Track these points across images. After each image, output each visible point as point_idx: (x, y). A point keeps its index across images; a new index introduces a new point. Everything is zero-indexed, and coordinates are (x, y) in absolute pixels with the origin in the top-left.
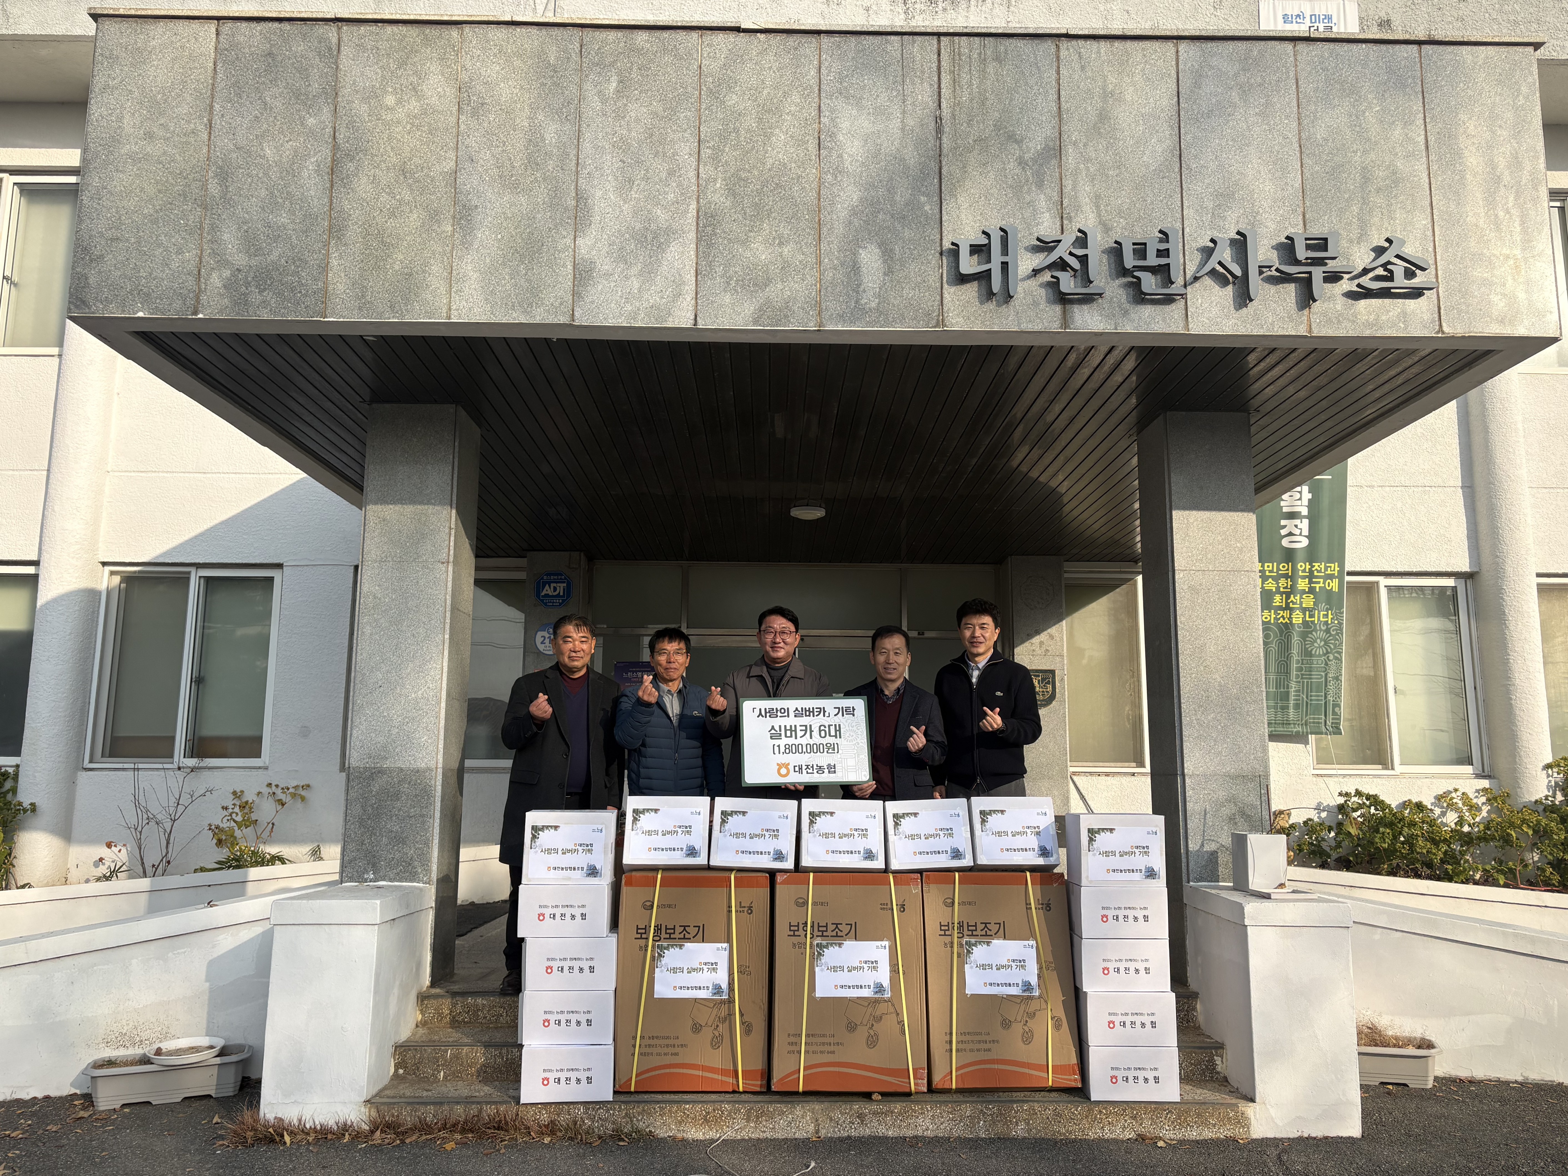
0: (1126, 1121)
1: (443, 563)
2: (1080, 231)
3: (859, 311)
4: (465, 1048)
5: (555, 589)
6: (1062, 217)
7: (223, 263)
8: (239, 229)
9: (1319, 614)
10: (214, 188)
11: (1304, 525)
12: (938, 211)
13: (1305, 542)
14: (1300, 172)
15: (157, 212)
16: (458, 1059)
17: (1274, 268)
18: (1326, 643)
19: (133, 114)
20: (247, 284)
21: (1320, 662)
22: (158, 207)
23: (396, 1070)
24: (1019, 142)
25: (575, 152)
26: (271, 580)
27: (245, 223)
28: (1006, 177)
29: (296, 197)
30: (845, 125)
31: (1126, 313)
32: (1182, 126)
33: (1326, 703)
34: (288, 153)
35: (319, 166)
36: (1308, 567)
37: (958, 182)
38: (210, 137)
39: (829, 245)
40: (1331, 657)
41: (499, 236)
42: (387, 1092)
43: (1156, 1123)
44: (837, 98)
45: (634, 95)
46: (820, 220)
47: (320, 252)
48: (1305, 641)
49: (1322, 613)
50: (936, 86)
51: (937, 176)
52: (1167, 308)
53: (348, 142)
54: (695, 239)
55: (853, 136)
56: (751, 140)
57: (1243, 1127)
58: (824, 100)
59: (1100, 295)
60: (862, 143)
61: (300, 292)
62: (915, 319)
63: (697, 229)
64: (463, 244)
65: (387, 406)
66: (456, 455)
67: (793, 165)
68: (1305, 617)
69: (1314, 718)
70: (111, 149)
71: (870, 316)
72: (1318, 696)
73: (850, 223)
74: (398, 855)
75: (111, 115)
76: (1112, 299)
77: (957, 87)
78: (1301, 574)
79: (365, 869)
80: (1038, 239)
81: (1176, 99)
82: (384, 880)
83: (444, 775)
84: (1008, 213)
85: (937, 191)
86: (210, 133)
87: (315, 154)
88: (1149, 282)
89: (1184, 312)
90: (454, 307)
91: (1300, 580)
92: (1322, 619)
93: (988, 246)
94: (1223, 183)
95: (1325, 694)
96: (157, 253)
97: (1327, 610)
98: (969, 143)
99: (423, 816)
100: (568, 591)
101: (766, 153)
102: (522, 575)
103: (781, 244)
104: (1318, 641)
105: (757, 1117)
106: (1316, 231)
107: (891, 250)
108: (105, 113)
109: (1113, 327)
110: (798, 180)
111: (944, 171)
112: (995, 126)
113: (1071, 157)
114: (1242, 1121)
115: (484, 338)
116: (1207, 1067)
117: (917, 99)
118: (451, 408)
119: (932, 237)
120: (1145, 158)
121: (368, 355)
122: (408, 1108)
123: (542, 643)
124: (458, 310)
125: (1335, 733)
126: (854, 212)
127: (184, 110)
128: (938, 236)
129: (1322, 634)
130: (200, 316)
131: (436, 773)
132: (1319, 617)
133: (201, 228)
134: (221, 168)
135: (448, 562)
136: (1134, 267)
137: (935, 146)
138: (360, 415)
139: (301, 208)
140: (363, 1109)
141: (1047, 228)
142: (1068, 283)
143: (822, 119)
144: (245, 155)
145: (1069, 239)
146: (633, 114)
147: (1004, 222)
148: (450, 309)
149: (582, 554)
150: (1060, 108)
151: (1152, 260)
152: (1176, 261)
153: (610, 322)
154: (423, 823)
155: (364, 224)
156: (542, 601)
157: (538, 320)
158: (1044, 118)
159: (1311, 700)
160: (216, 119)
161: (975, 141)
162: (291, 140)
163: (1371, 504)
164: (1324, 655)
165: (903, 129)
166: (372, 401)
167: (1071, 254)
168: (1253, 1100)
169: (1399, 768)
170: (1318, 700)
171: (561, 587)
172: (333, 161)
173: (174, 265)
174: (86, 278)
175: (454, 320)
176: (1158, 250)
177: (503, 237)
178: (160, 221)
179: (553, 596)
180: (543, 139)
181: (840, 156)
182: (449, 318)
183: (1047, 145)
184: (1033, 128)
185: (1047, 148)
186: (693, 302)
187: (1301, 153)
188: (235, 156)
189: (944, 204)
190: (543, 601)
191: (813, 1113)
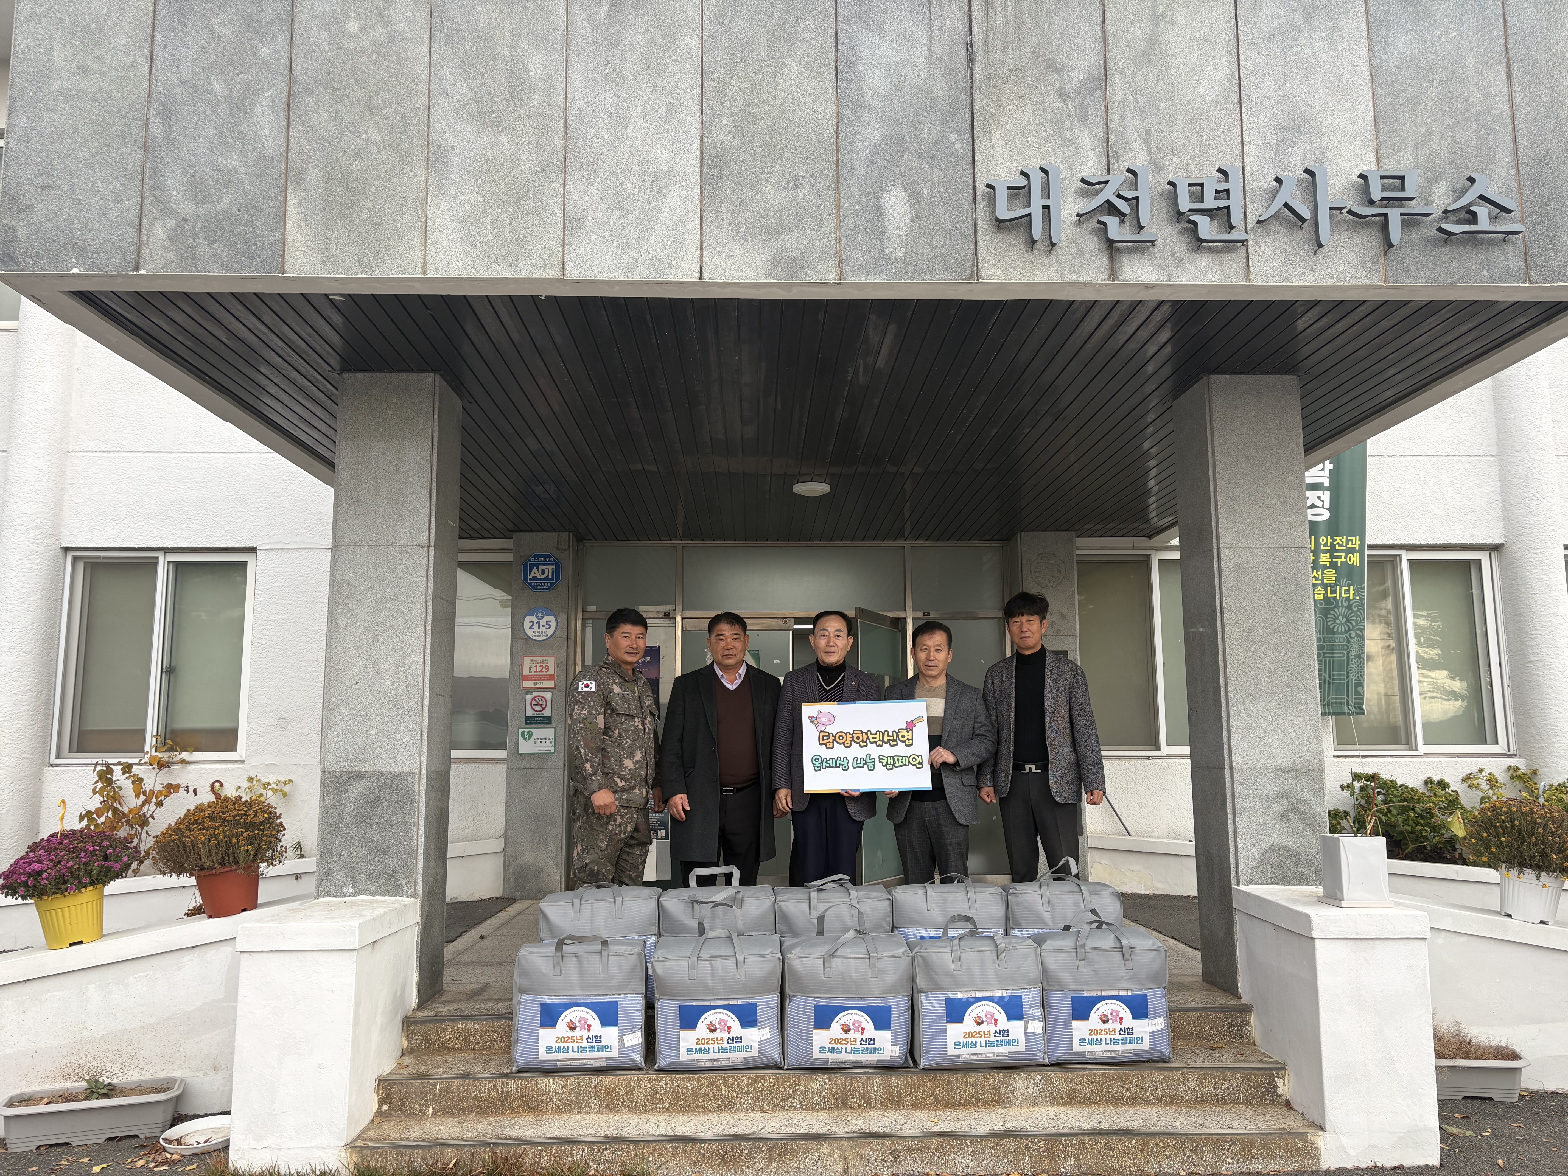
0: (1185, 1154)
1: (423, 547)
2: (1129, 171)
3: (885, 261)
4: (456, 1081)
5: (543, 572)
6: (1108, 156)
7: (167, 211)
8: (185, 173)
9: (1341, 590)
10: (157, 129)
11: (1326, 496)
12: (970, 148)
13: (1326, 515)
14: (1371, 103)
15: (93, 155)
16: (448, 1092)
17: (1345, 210)
18: (1348, 620)
19: (64, 46)
20: (195, 236)
21: (1342, 640)
22: (94, 150)
23: (380, 1107)
24: (1059, 71)
25: (563, 86)
26: (244, 564)
27: (191, 166)
28: (1045, 110)
29: (249, 138)
30: (866, 54)
31: (1180, 263)
32: (1241, 51)
33: (1348, 682)
34: (238, 86)
35: (273, 101)
36: (1329, 541)
37: (992, 117)
38: (151, 71)
39: (849, 188)
40: (1353, 635)
41: (480, 181)
42: (370, 1133)
43: (1217, 1156)
44: (856, 22)
45: (629, 20)
46: (838, 161)
47: (277, 198)
48: (1327, 618)
49: (1344, 589)
50: (966, 9)
51: (968, 111)
52: (1226, 257)
53: (306, 74)
54: (698, 183)
55: (874, 66)
56: (760, 71)
57: (1313, 1158)
58: (841, 26)
59: (1152, 242)
60: (885, 74)
61: (255, 244)
62: (946, 270)
63: (702, 171)
64: (439, 189)
65: (359, 375)
66: (436, 428)
67: (808, 99)
68: (1327, 592)
69: (1336, 699)
70: (40, 85)
71: (896, 267)
72: (1340, 675)
73: (872, 163)
74: (379, 867)
75: (39, 46)
76: (1164, 247)
77: (990, 9)
78: (1322, 548)
79: (343, 882)
80: (1083, 181)
81: (1234, 22)
82: (365, 894)
83: (428, 778)
84: (1047, 152)
85: (969, 128)
86: (151, 66)
87: (270, 88)
88: (1206, 228)
89: (1245, 260)
90: (430, 261)
91: (1322, 554)
92: (1343, 595)
93: (1027, 189)
94: (1288, 115)
95: (1348, 673)
96: (92, 201)
97: (1349, 586)
98: (1004, 74)
99: (405, 823)
100: (557, 573)
101: (778, 85)
102: (508, 557)
103: (795, 186)
104: (1340, 617)
105: (780, 1156)
106: (1390, 168)
107: (918, 194)
108: (32, 44)
109: (1166, 278)
110: (814, 115)
111: (976, 105)
112: (1032, 53)
113: (1118, 86)
114: (1311, 1152)
115: (464, 296)
116: (1267, 1089)
117: (946, 23)
118: (429, 378)
119: (964, 179)
120: (1200, 88)
121: (337, 319)
122: (393, 1153)
123: (531, 628)
124: (434, 264)
125: (1357, 714)
126: (876, 151)
127: (121, 40)
128: (971, 178)
129: (1343, 611)
130: (142, 272)
131: (420, 777)
132: (1341, 593)
133: (143, 173)
134: (163, 105)
135: (429, 546)
136: (1190, 210)
137: (966, 77)
138: (329, 386)
139: (254, 150)
140: (343, 1154)
141: (1092, 168)
142: (1115, 229)
143: (839, 47)
144: (191, 90)
145: (1118, 179)
146: (627, 42)
147: (1044, 162)
148: (425, 263)
149: (571, 534)
150: (1104, 32)
151: (1210, 202)
152: (1235, 203)
153: (605, 276)
154: (407, 831)
155: (326, 166)
156: (530, 584)
157: (524, 274)
158: (1087, 45)
159: (1333, 679)
160: (158, 51)
161: (1010, 71)
162: (241, 72)
163: (1392, 473)
164: (1346, 632)
165: (930, 58)
166: (342, 371)
167: (1119, 196)
168: (1322, 1129)
169: (1423, 749)
170: (1340, 679)
171: (549, 570)
172: (289, 95)
173: (112, 215)
174: (14, 231)
175: (430, 275)
176: (1217, 192)
177: (483, 182)
178: (97, 165)
179: (541, 579)
180: (527, 72)
181: (860, 89)
182: (425, 273)
183: (1091, 75)
184: (1076, 55)
185: (1091, 78)
186: (698, 252)
187: (1372, 82)
188: (179, 91)
189: (977, 142)
190: (533, 585)
191: (841, 1150)
